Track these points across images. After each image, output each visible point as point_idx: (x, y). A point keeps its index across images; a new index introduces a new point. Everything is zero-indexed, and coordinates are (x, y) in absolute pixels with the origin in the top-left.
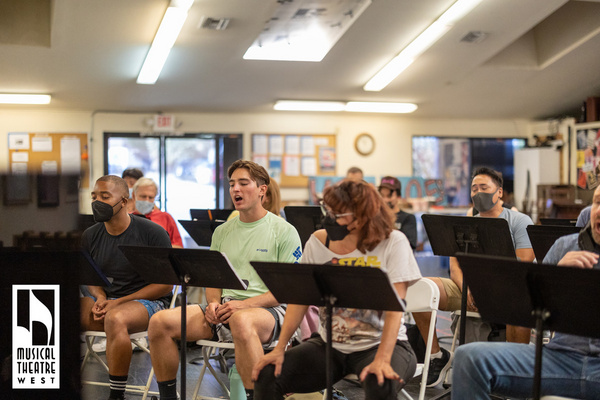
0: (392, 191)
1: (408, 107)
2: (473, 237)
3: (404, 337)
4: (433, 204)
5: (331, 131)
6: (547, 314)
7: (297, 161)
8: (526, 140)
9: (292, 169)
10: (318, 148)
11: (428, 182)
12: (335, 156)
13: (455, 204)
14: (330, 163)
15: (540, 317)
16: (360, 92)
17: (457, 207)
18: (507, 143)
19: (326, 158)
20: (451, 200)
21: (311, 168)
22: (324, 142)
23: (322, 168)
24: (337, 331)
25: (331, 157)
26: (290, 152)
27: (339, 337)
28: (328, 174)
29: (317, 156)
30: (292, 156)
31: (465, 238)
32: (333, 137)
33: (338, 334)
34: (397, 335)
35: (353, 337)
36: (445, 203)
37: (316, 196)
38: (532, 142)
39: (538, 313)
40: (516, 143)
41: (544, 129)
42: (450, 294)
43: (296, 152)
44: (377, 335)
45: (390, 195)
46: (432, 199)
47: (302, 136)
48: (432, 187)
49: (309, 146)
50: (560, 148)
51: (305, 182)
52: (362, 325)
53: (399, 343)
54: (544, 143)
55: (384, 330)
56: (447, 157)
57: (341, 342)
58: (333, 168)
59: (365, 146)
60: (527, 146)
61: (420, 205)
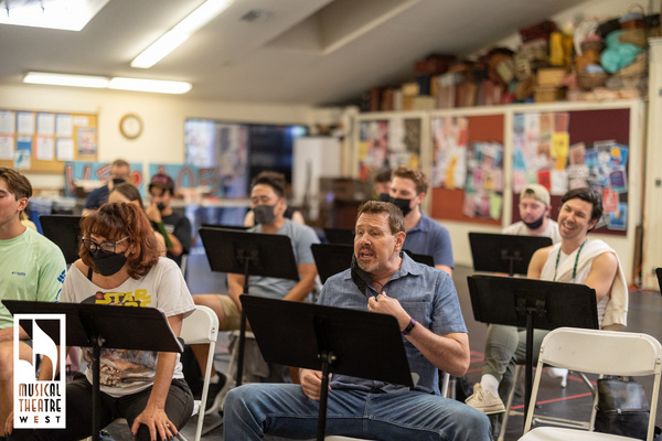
0: (164, 190)
1: (182, 87)
2: (254, 254)
3: (179, 375)
4: (206, 195)
5: (91, 109)
6: (333, 358)
7: (50, 143)
8: (306, 127)
9: (44, 151)
10: (76, 129)
11: (202, 171)
12: (96, 138)
13: (231, 194)
14: (90, 146)
15: (326, 361)
16: (126, 67)
17: (233, 199)
18: (286, 131)
19: (86, 141)
20: (226, 189)
21: (67, 152)
22: (84, 121)
23: (81, 152)
24: (106, 373)
25: (91, 141)
26: (42, 131)
27: (108, 380)
28: (88, 159)
29: (75, 137)
30: (45, 137)
31: (245, 254)
32: (94, 117)
33: (107, 377)
34: (173, 374)
35: (123, 380)
36: (221, 194)
37: (73, 183)
38: (314, 130)
39: (325, 356)
40: (297, 131)
41: (325, 117)
42: (228, 313)
43: (50, 132)
44: (151, 375)
45: (162, 195)
46: (206, 189)
47: (57, 114)
48: (207, 176)
49: (66, 126)
50: (342, 139)
51: (61, 167)
52: (135, 367)
53: (175, 382)
54: (326, 132)
55: (159, 370)
56: (222, 142)
57: (111, 386)
58: (94, 152)
59: (131, 128)
60: (308, 134)
61: (193, 196)
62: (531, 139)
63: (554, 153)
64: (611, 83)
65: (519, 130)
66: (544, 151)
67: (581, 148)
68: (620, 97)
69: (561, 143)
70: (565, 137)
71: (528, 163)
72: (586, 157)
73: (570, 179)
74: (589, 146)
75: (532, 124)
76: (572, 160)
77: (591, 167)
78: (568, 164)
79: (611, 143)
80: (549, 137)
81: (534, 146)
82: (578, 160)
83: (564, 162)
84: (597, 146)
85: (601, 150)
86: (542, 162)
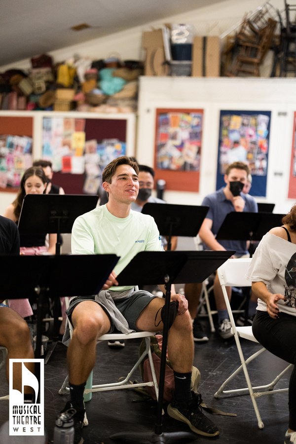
62: (57, 135)
63: (74, 145)
64: (110, 101)
65: (47, 129)
66: (66, 144)
67: (93, 143)
68: (120, 111)
69: (79, 139)
70: (82, 135)
71: (54, 152)
72: (98, 149)
73: (85, 163)
74: (99, 142)
75: (58, 125)
76: (87, 150)
77: (101, 156)
78: (84, 153)
79: (115, 141)
80: (70, 135)
81: (59, 140)
82: (92, 151)
83: (81, 152)
84: (105, 142)
85: (108, 144)
86: (65, 151)
